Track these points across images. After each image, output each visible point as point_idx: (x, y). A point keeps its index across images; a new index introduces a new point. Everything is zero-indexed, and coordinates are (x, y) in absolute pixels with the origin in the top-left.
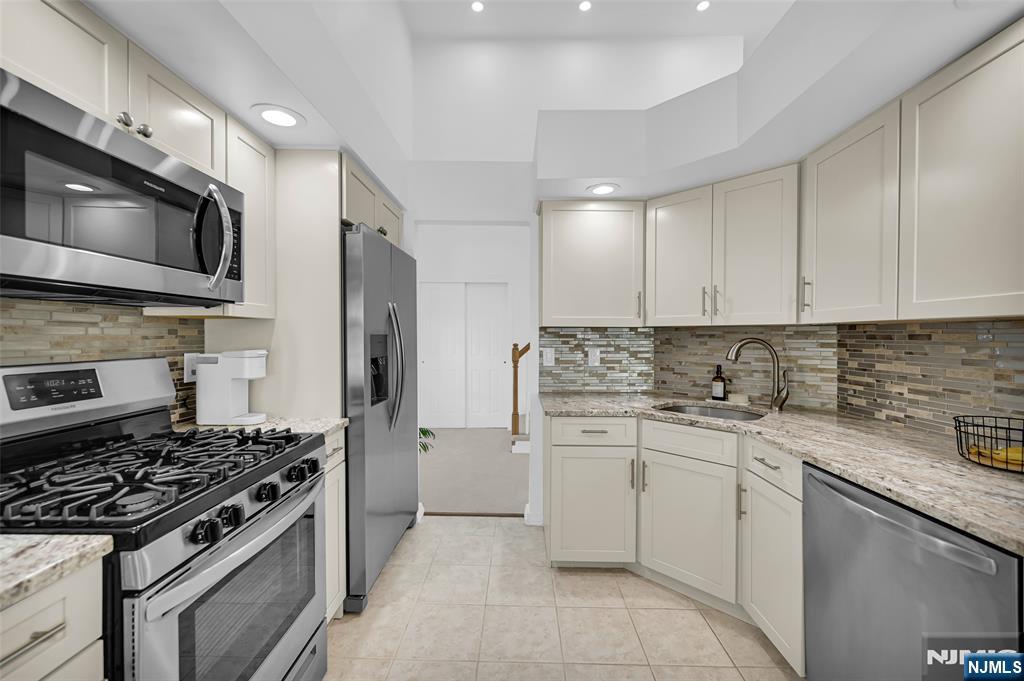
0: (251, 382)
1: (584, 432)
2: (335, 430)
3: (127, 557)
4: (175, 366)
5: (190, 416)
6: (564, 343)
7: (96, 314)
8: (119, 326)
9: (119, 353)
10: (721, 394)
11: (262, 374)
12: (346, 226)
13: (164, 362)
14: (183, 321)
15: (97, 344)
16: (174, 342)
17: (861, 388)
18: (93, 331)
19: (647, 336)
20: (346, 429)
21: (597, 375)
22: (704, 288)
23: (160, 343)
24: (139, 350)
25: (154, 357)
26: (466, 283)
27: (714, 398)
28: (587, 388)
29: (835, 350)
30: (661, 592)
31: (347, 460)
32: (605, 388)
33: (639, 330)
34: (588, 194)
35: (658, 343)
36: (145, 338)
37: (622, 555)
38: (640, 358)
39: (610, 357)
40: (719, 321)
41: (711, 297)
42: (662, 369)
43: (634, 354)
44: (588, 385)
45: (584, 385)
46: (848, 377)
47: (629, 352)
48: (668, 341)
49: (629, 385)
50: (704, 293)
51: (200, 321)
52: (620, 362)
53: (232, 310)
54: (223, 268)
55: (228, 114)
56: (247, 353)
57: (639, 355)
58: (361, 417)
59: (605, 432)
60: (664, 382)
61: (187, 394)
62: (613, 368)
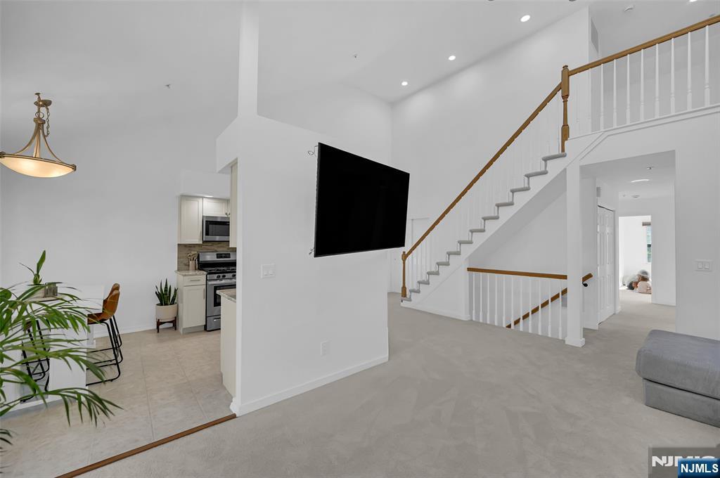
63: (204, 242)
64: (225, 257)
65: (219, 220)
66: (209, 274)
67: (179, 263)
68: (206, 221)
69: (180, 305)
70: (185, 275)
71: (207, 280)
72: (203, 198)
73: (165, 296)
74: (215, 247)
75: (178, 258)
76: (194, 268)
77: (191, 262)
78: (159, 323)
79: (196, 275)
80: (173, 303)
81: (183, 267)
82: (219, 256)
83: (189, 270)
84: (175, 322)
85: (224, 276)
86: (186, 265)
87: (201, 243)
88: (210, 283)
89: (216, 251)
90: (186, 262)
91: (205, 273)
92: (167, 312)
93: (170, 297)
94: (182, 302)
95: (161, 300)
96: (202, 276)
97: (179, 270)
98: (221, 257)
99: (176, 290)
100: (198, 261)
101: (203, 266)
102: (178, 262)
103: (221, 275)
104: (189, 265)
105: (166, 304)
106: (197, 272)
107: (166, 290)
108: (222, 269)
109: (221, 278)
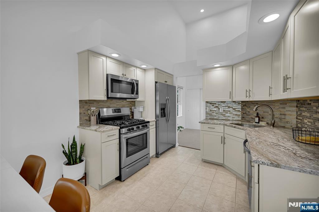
0: (141, 112)
1: (208, 128)
2: (153, 121)
3: (121, 130)
4: (131, 109)
5: (133, 117)
6: (212, 106)
7: (121, 101)
8: (124, 103)
9: (124, 106)
10: (258, 122)
11: (143, 111)
12: (156, 82)
13: (129, 108)
14: (132, 101)
15: (121, 105)
16: (131, 105)
17: (300, 121)
18: (121, 103)
19: (239, 103)
20: (156, 121)
21: (223, 115)
22: (246, 90)
23: (129, 105)
24: (126, 106)
25: (128, 107)
26: (200, 89)
27: (256, 123)
28: (219, 118)
29: (295, 108)
30: (228, 172)
31: (156, 128)
32: (225, 118)
33: (236, 102)
34: (213, 67)
35: (242, 106)
36: (127, 104)
37: (220, 161)
38: (236, 110)
39: (227, 110)
40: (251, 99)
41: (248, 92)
42: (243, 114)
43: (234, 109)
44: (220, 117)
45: (218, 117)
46: (298, 117)
47: (233, 108)
48: (245, 105)
49: (233, 118)
50: (247, 91)
51: (135, 101)
52: (230, 111)
53: (137, 100)
54: (135, 93)
55: (137, 67)
56: (140, 107)
57: (236, 109)
58: (158, 120)
59: (214, 128)
60: (244, 118)
61: (132, 113)
62: (227, 113)
63: (108, 98)
64: (118, 112)
66: (122, 128)
70: (103, 132)
71: (120, 134)
72: (106, 57)
76: (96, 123)
79: (112, 130)
81: (85, 122)
83: (90, 125)
84: (85, 179)
86: (87, 120)
87: (105, 99)
88: (123, 136)
91: (119, 127)
100: (99, 116)
104: (90, 121)
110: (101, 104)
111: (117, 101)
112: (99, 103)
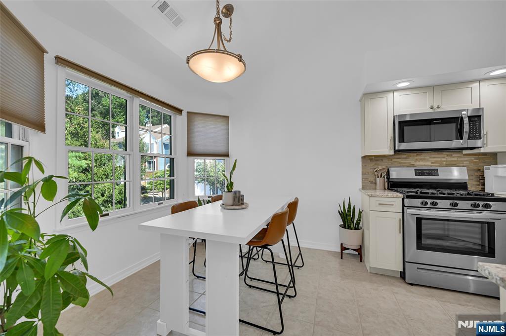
18: (443, 159)
54: (465, 136)
55: (480, 81)
63: (396, 152)
64: (429, 175)
65: (408, 119)
66: (408, 197)
67: (364, 179)
68: (400, 123)
69: (365, 231)
70: (371, 196)
71: (403, 206)
72: (393, 91)
73: (348, 218)
74: (413, 160)
75: (362, 174)
76: (383, 188)
77: (378, 180)
78: (343, 248)
79: (387, 196)
80: (357, 228)
81: (368, 184)
82: (419, 172)
83: (375, 189)
84: (360, 252)
85: (435, 204)
86: (371, 182)
87: (392, 153)
88: (409, 211)
89: (413, 166)
90: (372, 179)
91: (402, 196)
92: (351, 238)
93: (354, 219)
94: (368, 229)
95: (344, 221)
96: (395, 199)
97: (363, 188)
98: (423, 174)
99: (360, 213)
100: (388, 178)
101: (394, 185)
102: (362, 178)
103: (429, 201)
104: (376, 183)
105: (349, 228)
106: (387, 193)
107: (349, 211)
108: (430, 191)
109: (429, 205)
110: (395, 162)
111: (433, 156)
112: (392, 160)
